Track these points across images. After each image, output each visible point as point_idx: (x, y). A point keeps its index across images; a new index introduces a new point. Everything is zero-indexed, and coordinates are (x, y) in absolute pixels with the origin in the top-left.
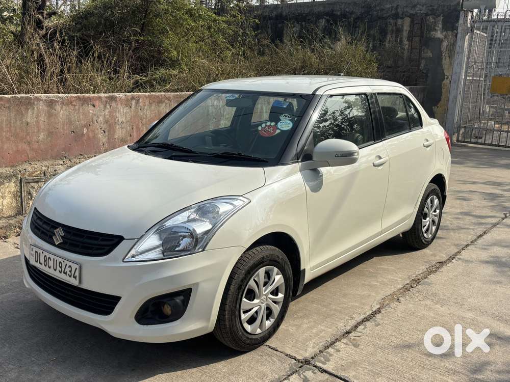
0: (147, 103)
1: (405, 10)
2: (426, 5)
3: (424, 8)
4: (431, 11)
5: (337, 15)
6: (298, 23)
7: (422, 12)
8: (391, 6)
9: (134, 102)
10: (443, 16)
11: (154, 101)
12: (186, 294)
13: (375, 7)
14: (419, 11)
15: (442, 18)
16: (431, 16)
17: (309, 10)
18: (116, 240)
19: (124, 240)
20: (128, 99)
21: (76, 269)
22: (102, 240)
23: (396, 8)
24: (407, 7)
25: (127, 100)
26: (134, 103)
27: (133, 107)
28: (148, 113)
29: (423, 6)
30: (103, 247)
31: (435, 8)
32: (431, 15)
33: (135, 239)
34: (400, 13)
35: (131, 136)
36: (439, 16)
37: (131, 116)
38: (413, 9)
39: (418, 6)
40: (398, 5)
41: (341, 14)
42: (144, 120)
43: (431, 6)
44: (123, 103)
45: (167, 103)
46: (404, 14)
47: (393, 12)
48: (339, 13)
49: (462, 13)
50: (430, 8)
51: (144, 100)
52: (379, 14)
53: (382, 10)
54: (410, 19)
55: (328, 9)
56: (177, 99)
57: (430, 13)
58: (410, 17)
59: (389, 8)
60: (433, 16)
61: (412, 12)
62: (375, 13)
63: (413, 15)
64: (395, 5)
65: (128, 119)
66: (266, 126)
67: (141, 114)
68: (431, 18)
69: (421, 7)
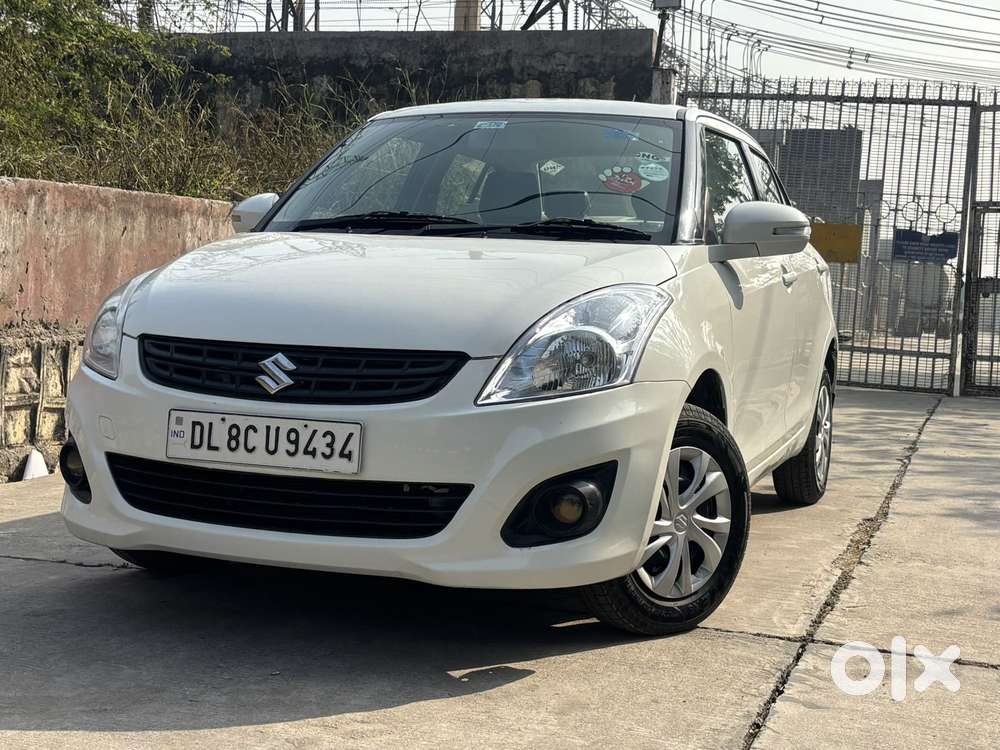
0: (61, 207)
1: (527, 62)
2: (575, 53)
3: (571, 60)
4: (586, 66)
5: (360, 67)
6: (255, 83)
7: (566, 69)
8: (492, 51)
9: (32, 201)
10: (614, 81)
11: (74, 204)
12: (605, 474)
13: (455, 52)
14: (560, 68)
15: (614, 84)
16: (588, 79)
17: (283, 53)
18: (450, 362)
19: (470, 362)
20: (21, 191)
21: (351, 435)
22: (413, 365)
23: (507, 59)
24: (530, 55)
25: (19, 194)
26: (33, 205)
27: (31, 212)
28: (61, 233)
29: (568, 55)
30: (417, 380)
31: (597, 60)
32: (588, 76)
33: (492, 357)
34: (517, 69)
35: (21, 290)
36: (607, 79)
37: (26, 237)
38: (546, 61)
39: (557, 54)
40: (510, 51)
41: (370, 67)
42: (52, 250)
43: (587, 56)
44: (10, 201)
45: (101, 213)
46: (525, 73)
47: (500, 66)
48: (364, 64)
49: (656, 75)
50: (586, 61)
51: (54, 198)
52: (466, 70)
53: (471, 61)
54: (538, 83)
55: (336, 52)
56: (122, 206)
57: (585, 72)
58: (539, 80)
59: (490, 55)
60: (593, 79)
61: (543, 69)
62: (455, 67)
63: (548, 76)
64: (504, 51)
65: (18, 244)
66: (614, 174)
67: (47, 234)
68: (588, 84)
69: (564, 58)
